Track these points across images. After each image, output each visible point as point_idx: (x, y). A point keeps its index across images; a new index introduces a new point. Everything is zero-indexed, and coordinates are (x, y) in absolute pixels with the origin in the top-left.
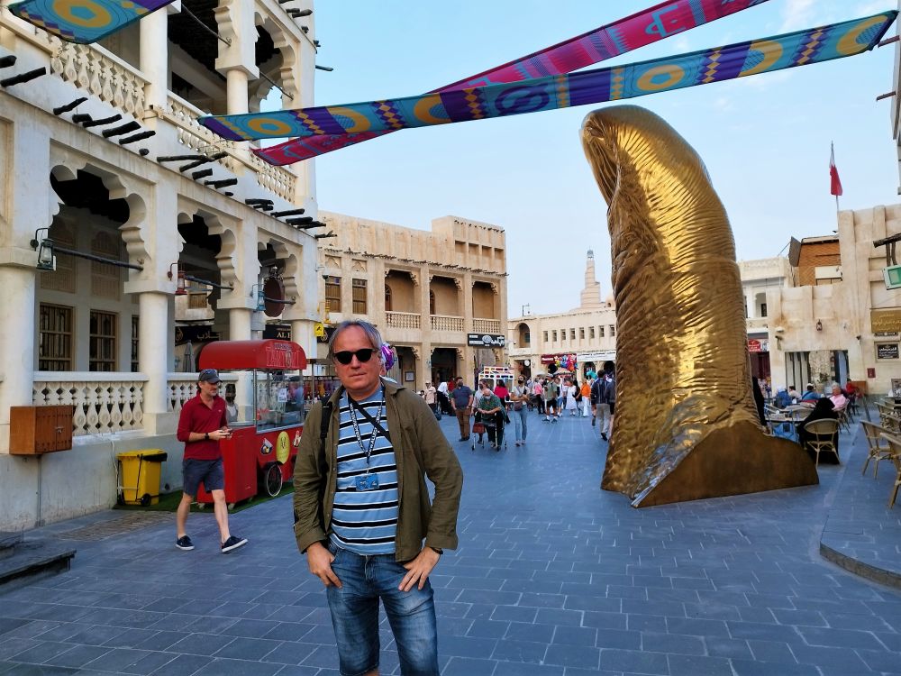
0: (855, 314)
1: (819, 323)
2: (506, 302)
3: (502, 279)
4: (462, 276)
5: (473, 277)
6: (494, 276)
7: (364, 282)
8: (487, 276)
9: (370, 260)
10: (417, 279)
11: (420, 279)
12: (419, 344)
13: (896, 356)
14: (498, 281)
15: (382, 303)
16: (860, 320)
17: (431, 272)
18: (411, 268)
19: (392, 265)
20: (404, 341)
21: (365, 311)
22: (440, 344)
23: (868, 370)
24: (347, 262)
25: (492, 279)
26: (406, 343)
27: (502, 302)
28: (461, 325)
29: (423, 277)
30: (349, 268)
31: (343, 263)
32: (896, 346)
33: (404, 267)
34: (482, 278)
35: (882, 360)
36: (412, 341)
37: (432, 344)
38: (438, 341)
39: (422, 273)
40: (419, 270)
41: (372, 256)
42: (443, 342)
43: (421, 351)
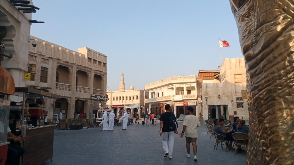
0: (230, 93)
1: (219, 96)
2: (106, 84)
3: (105, 75)
4: (90, 72)
5: (94, 72)
6: (102, 73)
7: (47, 69)
8: (100, 73)
9: (50, 60)
10: (71, 70)
11: (72, 70)
12: (70, 98)
13: (243, 107)
14: (104, 75)
15: (55, 79)
16: (232, 95)
17: (77, 68)
18: (69, 65)
19: (61, 63)
20: (64, 96)
21: (46, 81)
22: (79, 98)
23: (235, 112)
24: (39, 59)
25: (102, 74)
26: (64, 97)
27: (105, 84)
28: (88, 91)
29: (74, 70)
30: (40, 62)
31: (37, 59)
32: (243, 104)
33: (66, 65)
34: (98, 73)
35: (238, 109)
36: (67, 96)
37: (76, 98)
38: (79, 97)
39: (73, 68)
40: (72, 67)
41: (52, 58)
42: (80, 97)
43: (71, 100)
